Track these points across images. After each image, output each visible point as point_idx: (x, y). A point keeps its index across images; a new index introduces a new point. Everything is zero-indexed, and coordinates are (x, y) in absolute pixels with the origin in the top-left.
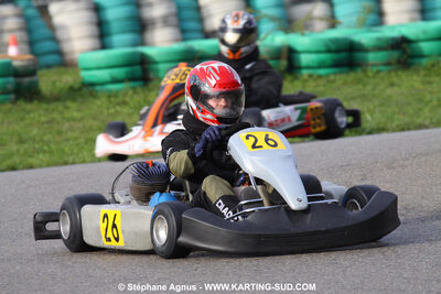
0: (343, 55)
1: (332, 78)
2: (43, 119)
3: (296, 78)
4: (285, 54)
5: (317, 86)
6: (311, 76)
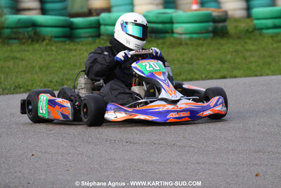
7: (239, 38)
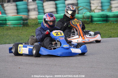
0: (105, 18)
1: (102, 24)
2: (31, 31)
3: (93, 24)
4: (90, 18)
5: (99, 26)
6: (97, 23)
7: (33, 27)
